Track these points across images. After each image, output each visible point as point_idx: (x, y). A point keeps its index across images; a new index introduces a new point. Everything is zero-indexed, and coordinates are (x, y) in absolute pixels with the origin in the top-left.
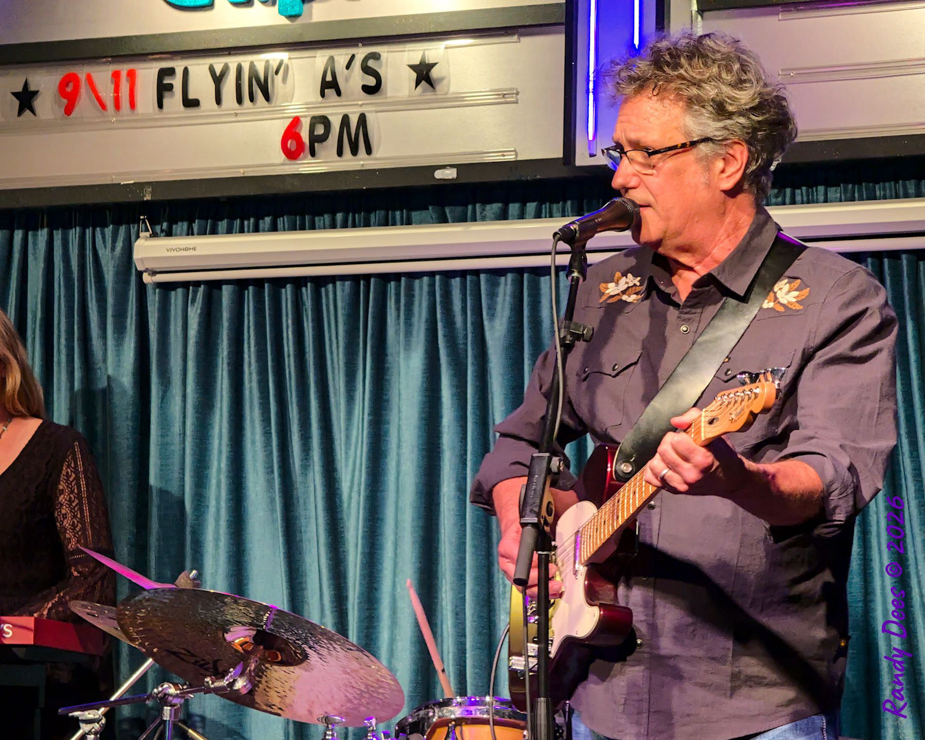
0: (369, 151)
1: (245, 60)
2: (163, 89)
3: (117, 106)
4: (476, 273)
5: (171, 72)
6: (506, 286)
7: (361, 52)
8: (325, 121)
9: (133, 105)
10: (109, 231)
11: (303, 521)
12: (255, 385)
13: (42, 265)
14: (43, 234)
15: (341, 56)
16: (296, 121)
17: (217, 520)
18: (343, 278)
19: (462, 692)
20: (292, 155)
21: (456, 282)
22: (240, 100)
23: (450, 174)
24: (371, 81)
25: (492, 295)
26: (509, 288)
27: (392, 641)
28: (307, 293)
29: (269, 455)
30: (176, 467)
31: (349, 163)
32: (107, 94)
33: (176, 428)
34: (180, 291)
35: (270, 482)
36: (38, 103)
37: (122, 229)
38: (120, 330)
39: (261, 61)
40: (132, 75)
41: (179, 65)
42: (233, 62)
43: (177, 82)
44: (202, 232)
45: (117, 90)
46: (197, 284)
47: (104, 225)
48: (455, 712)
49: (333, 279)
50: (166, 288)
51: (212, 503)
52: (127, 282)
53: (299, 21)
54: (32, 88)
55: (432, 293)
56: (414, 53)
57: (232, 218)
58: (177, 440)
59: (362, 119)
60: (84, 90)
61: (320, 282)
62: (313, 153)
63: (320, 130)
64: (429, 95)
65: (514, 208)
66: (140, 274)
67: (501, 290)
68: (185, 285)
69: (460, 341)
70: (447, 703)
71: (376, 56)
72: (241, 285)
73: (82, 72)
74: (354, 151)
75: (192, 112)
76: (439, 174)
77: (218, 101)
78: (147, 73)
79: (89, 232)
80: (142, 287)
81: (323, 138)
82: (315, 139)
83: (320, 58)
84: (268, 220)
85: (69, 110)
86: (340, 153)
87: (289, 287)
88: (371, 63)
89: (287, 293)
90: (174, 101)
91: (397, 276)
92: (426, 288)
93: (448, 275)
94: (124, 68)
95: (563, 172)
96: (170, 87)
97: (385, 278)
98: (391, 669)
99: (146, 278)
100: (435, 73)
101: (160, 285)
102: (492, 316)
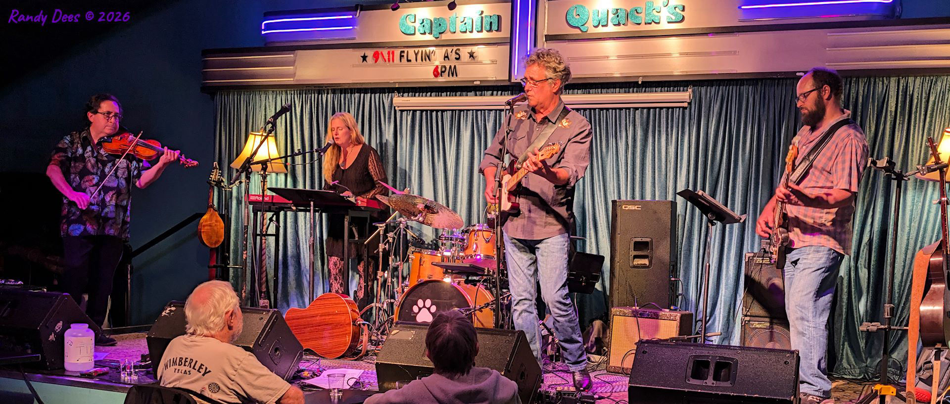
0: (457, 76)
1: (424, 49)
2: (401, 56)
3: (389, 61)
4: (485, 110)
5: (403, 52)
6: (492, 113)
7: (455, 48)
8: (445, 67)
9: (393, 61)
10: (387, 94)
11: (438, 175)
12: (425, 138)
13: (369, 104)
14: (369, 95)
15: (450, 49)
16: (437, 67)
17: (415, 174)
18: (449, 110)
19: (479, 222)
20: (436, 76)
21: (479, 113)
22: (422, 60)
23: (478, 83)
24: (458, 57)
25: (489, 116)
26: (493, 115)
27: (461, 208)
28: (439, 114)
29: (429, 158)
30: (404, 160)
31: (451, 79)
32: (386, 57)
33: (404, 149)
34: (406, 112)
35: (429, 165)
36: (367, 59)
37: (390, 94)
38: (389, 122)
39: (428, 49)
40: (393, 53)
41: (406, 50)
42: (420, 49)
43: (405, 55)
44: (412, 96)
45: (389, 56)
46: (410, 110)
47: (385, 93)
48: (476, 228)
49: (447, 110)
50: (402, 111)
51: (414, 170)
52: (391, 109)
53: (438, 39)
54: (366, 55)
55: (473, 115)
56: (469, 49)
57: (420, 93)
58: (404, 152)
59: (455, 66)
60: (380, 56)
61: (443, 111)
62: (441, 76)
63: (443, 69)
64: (473, 61)
65: (495, 93)
66: (395, 107)
67: (491, 115)
68: (407, 110)
69: (480, 128)
70: (474, 225)
71: (459, 50)
72: (422, 111)
73: (380, 50)
74: (453, 76)
75: (409, 63)
76: (475, 83)
77: (416, 60)
78: (397, 52)
79: (381, 95)
80: (395, 111)
81: (444, 72)
82: (442, 72)
83: (444, 49)
84: (429, 93)
85: (376, 62)
86: (449, 76)
87: (435, 112)
88: (457, 51)
89: (434, 114)
90: (404, 60)
91: (463, 110)
92: (471, 114)
93: (477, 110)
94: (391, 50)
95: (508, 83)
96: (403, 56)
97: (460, 111)
98: (460, 216)
99: (396, 108)
100: (474, 55)
101: (400, 110)
102: (488, 122)
